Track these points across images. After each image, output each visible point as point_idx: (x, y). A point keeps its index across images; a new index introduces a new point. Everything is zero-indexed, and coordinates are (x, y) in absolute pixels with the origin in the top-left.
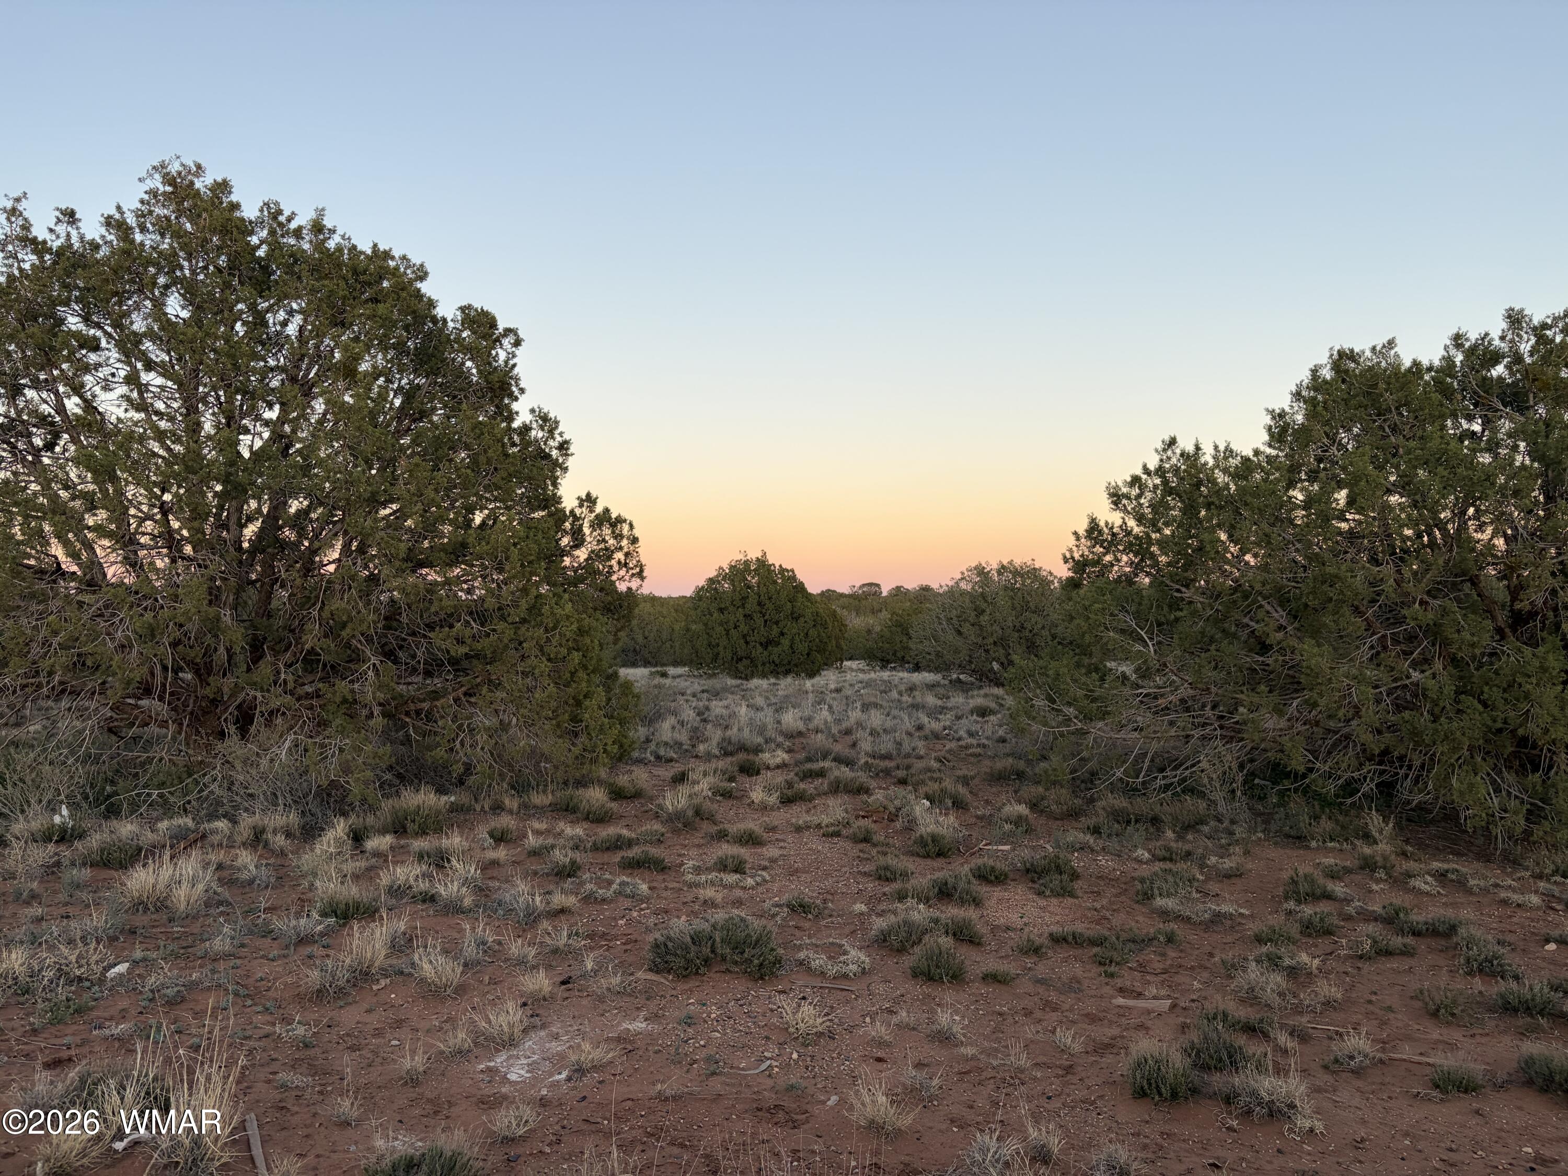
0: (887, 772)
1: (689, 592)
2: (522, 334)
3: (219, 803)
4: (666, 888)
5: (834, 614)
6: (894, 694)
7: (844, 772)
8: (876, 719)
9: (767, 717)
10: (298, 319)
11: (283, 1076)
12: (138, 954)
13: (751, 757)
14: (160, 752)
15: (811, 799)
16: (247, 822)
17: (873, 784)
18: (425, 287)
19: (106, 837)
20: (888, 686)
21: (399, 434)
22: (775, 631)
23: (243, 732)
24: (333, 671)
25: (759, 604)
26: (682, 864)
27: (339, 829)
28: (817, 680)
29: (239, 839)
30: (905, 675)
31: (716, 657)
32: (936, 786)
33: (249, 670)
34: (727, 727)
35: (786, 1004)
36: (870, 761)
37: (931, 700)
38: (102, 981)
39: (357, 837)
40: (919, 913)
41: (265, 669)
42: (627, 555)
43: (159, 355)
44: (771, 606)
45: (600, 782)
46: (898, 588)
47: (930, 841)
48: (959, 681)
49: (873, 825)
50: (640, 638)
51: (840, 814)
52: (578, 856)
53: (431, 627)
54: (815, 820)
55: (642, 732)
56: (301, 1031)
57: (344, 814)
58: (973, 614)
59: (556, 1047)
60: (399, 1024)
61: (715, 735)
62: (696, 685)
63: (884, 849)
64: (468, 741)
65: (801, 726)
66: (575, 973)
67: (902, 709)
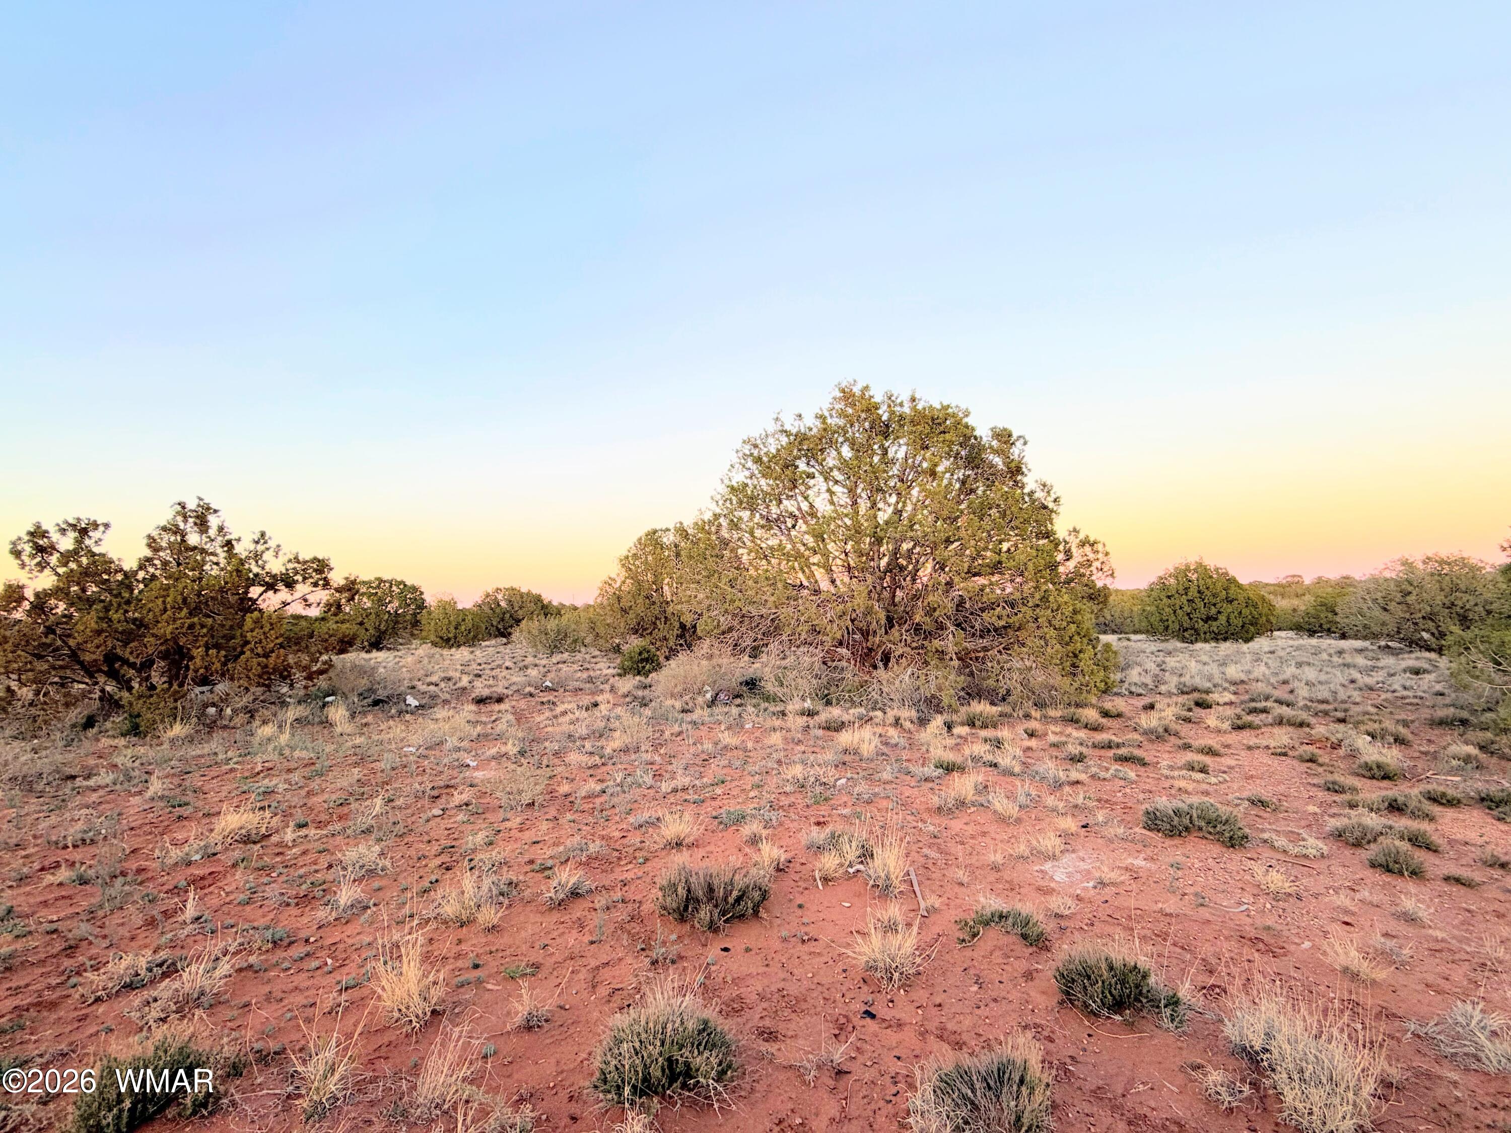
0: (1326, 713)
1: (1143, 585)
2: (1027, 438)
3: (876, 702)
4: (1148, 777)
5: (1263, 599)
6: (1325, 656)
7: (1285, 711)
8: (1310, 674)
9: (1214, 669)
10: (904, 448)
11: (926, 851)
12: (849, 775)
13: (1204, 696)
14: (848, 675)
15: (1258, 727)
16: (891, 714)
17: (1313, 721)
18: (970, 421)
19: (829, 716)
20: (1317, 652)
21: (959, 503)
22: (1213, 611)
23: (886, 666)
24: (929, 635)
25: (1199, 592)
26: (1158, 763)
27: (938, 721)
28: (1251, 644)
29: (888, 722)
30: (1333, 642)
31: (1167, 628)
32: (1376, 726)
33: (886, 633)
34: (1181, 675)
35: (1258, 869)
36: (1309, 704)
37: (1360, 661)
38: (834, 786)
39: (949, 726)
40: (1373, 821)
41: (895, 632)
42: (1103, 563)
43: (840, 477)
44: (1209, 594)
45: (1093, 706)
46: (1320, 578)
47: (1374, 767)
48: (1388, 647)
49: (1317, 751)
50: (1109, 617)
51: (1285, 740)
52: (1084, 750)
53: (983, 610)
54: (1265, 743)
55: (1118, 676)
56: (931, 828)
57: (941, 713)
58: (1399, 595)
59: (1083, 866)
60: (984, 834)
61: (1172, 682)
62: (1153, 647)
63: (1330, 769)
64: (1007, 675)
65: (1243, 677)
66: (1091, 822)
67: (1333, 667)
